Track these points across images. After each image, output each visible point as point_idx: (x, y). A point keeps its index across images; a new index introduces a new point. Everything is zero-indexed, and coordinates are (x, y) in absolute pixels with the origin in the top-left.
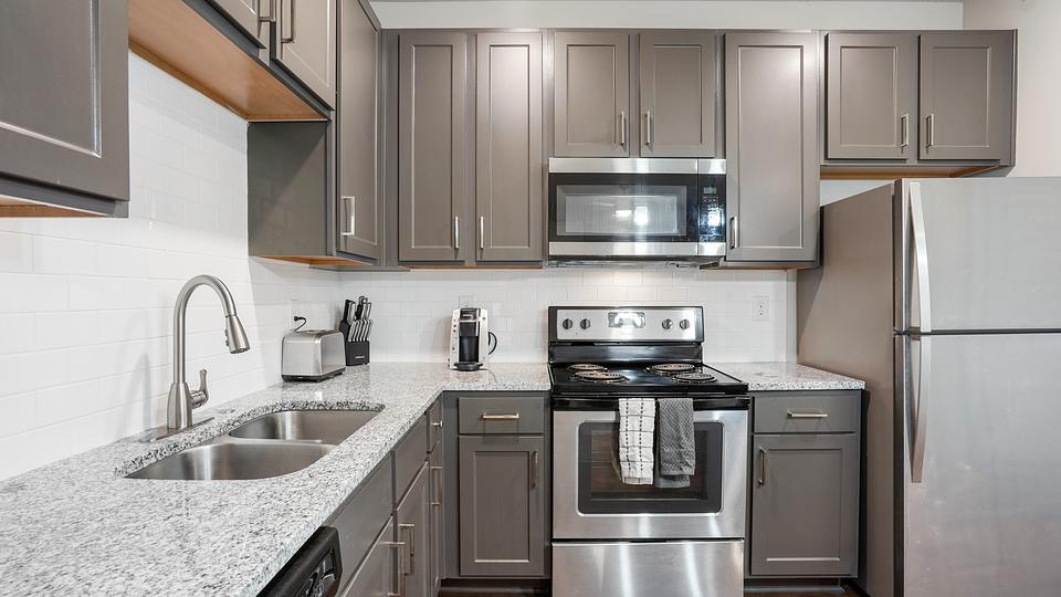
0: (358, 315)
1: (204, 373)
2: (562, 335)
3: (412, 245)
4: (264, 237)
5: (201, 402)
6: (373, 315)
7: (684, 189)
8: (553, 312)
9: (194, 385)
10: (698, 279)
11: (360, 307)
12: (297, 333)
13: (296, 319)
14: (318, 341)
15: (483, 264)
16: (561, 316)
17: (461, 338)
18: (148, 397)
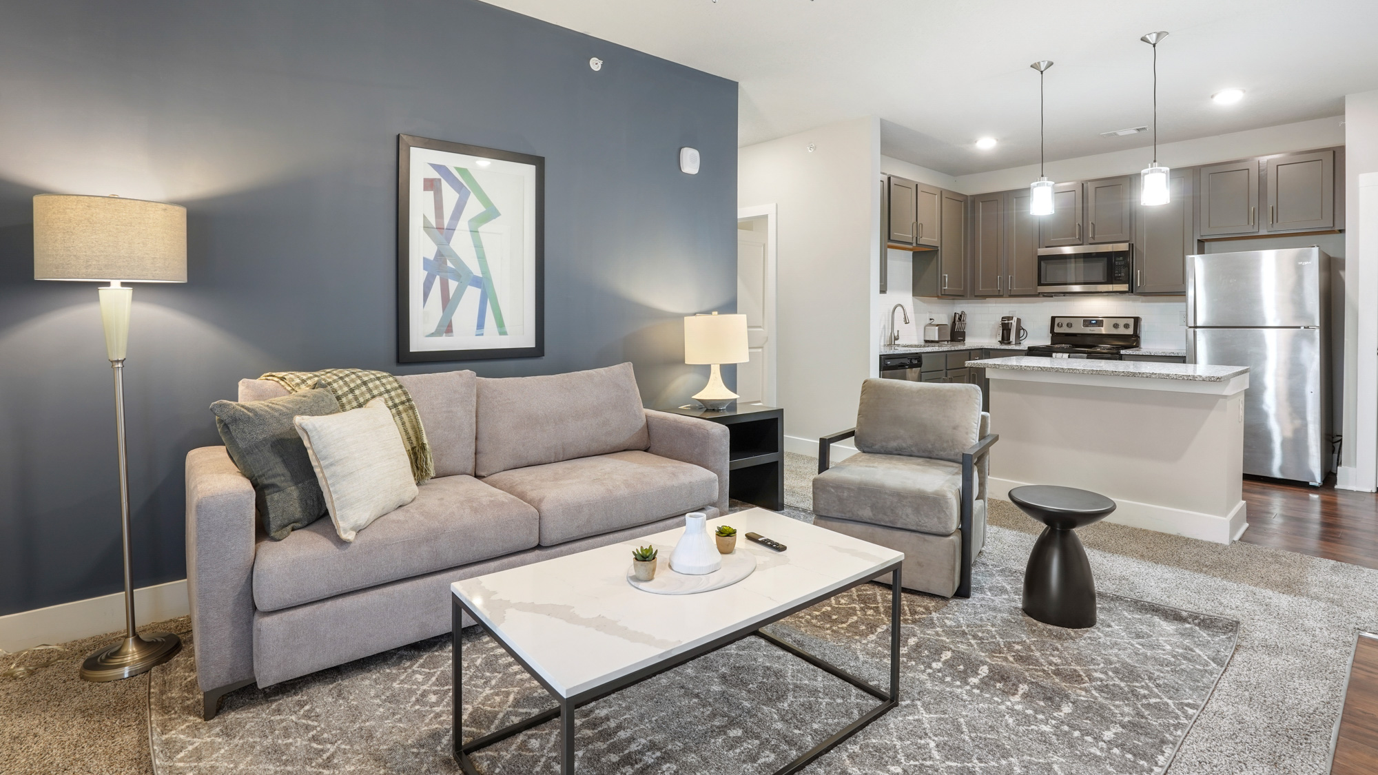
0: (960, 319)
1: (898, 331)
2: (1057, 330)
3: (981, 288)
4: (919, 289)
5: (897, 339)
6: (968, 320)
7: (1106, 259)
8: (1053, 319)
9: (896, 335)
10: (1142, 302)
11: (961, 316)
12: (930, 325)
13: (931, 319)
14: (937, 328)
15: (1011, 296)
16: (1057, 321)
17: (1003, 330)
18: (885, 336)
